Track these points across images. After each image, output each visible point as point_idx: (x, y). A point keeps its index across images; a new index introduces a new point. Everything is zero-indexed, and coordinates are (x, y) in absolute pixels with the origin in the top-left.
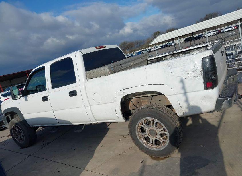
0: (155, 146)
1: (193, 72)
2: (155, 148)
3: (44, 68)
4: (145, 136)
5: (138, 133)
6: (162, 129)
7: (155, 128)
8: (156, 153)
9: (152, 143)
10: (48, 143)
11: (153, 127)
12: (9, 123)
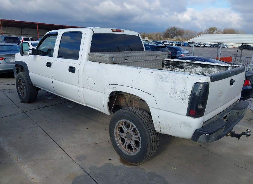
0: (127, 149)
1: (181, 93)
2: (127, 151)
3: (56, 34)
4: (122, 137)
5: (116, 131)
6: (137, 137)
7: (132, 133)
8: (125, 157)
9: (125, 146)
10: (46, 106)
11: (130, 131)
12: (17, 74)
